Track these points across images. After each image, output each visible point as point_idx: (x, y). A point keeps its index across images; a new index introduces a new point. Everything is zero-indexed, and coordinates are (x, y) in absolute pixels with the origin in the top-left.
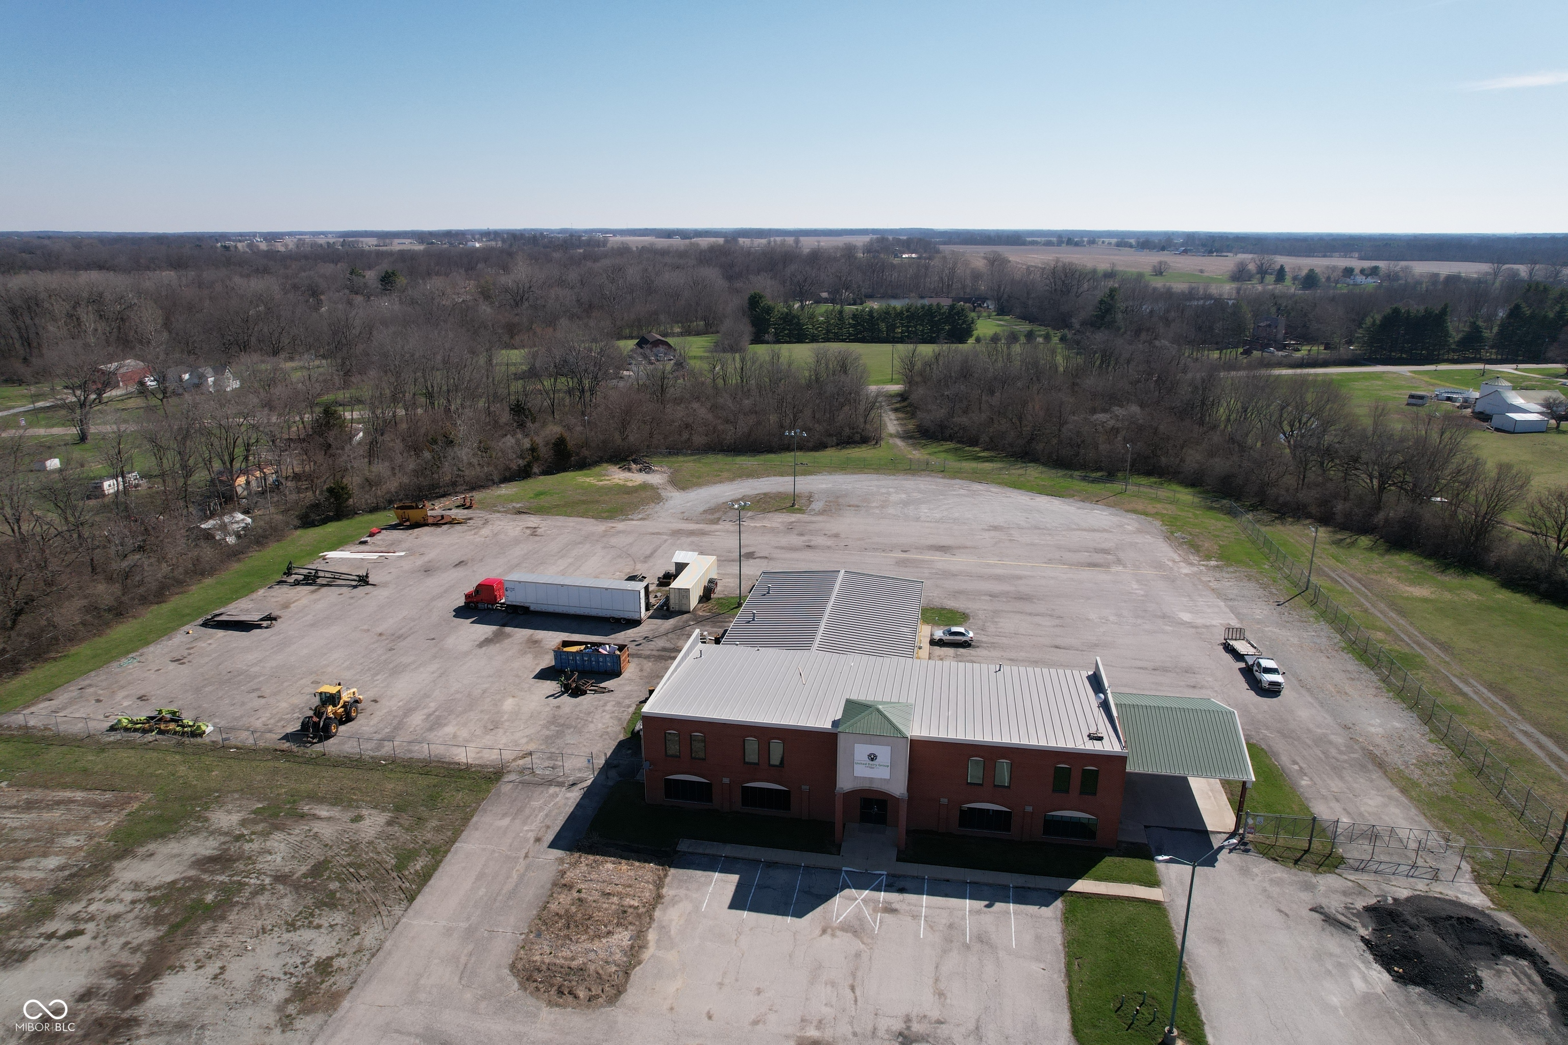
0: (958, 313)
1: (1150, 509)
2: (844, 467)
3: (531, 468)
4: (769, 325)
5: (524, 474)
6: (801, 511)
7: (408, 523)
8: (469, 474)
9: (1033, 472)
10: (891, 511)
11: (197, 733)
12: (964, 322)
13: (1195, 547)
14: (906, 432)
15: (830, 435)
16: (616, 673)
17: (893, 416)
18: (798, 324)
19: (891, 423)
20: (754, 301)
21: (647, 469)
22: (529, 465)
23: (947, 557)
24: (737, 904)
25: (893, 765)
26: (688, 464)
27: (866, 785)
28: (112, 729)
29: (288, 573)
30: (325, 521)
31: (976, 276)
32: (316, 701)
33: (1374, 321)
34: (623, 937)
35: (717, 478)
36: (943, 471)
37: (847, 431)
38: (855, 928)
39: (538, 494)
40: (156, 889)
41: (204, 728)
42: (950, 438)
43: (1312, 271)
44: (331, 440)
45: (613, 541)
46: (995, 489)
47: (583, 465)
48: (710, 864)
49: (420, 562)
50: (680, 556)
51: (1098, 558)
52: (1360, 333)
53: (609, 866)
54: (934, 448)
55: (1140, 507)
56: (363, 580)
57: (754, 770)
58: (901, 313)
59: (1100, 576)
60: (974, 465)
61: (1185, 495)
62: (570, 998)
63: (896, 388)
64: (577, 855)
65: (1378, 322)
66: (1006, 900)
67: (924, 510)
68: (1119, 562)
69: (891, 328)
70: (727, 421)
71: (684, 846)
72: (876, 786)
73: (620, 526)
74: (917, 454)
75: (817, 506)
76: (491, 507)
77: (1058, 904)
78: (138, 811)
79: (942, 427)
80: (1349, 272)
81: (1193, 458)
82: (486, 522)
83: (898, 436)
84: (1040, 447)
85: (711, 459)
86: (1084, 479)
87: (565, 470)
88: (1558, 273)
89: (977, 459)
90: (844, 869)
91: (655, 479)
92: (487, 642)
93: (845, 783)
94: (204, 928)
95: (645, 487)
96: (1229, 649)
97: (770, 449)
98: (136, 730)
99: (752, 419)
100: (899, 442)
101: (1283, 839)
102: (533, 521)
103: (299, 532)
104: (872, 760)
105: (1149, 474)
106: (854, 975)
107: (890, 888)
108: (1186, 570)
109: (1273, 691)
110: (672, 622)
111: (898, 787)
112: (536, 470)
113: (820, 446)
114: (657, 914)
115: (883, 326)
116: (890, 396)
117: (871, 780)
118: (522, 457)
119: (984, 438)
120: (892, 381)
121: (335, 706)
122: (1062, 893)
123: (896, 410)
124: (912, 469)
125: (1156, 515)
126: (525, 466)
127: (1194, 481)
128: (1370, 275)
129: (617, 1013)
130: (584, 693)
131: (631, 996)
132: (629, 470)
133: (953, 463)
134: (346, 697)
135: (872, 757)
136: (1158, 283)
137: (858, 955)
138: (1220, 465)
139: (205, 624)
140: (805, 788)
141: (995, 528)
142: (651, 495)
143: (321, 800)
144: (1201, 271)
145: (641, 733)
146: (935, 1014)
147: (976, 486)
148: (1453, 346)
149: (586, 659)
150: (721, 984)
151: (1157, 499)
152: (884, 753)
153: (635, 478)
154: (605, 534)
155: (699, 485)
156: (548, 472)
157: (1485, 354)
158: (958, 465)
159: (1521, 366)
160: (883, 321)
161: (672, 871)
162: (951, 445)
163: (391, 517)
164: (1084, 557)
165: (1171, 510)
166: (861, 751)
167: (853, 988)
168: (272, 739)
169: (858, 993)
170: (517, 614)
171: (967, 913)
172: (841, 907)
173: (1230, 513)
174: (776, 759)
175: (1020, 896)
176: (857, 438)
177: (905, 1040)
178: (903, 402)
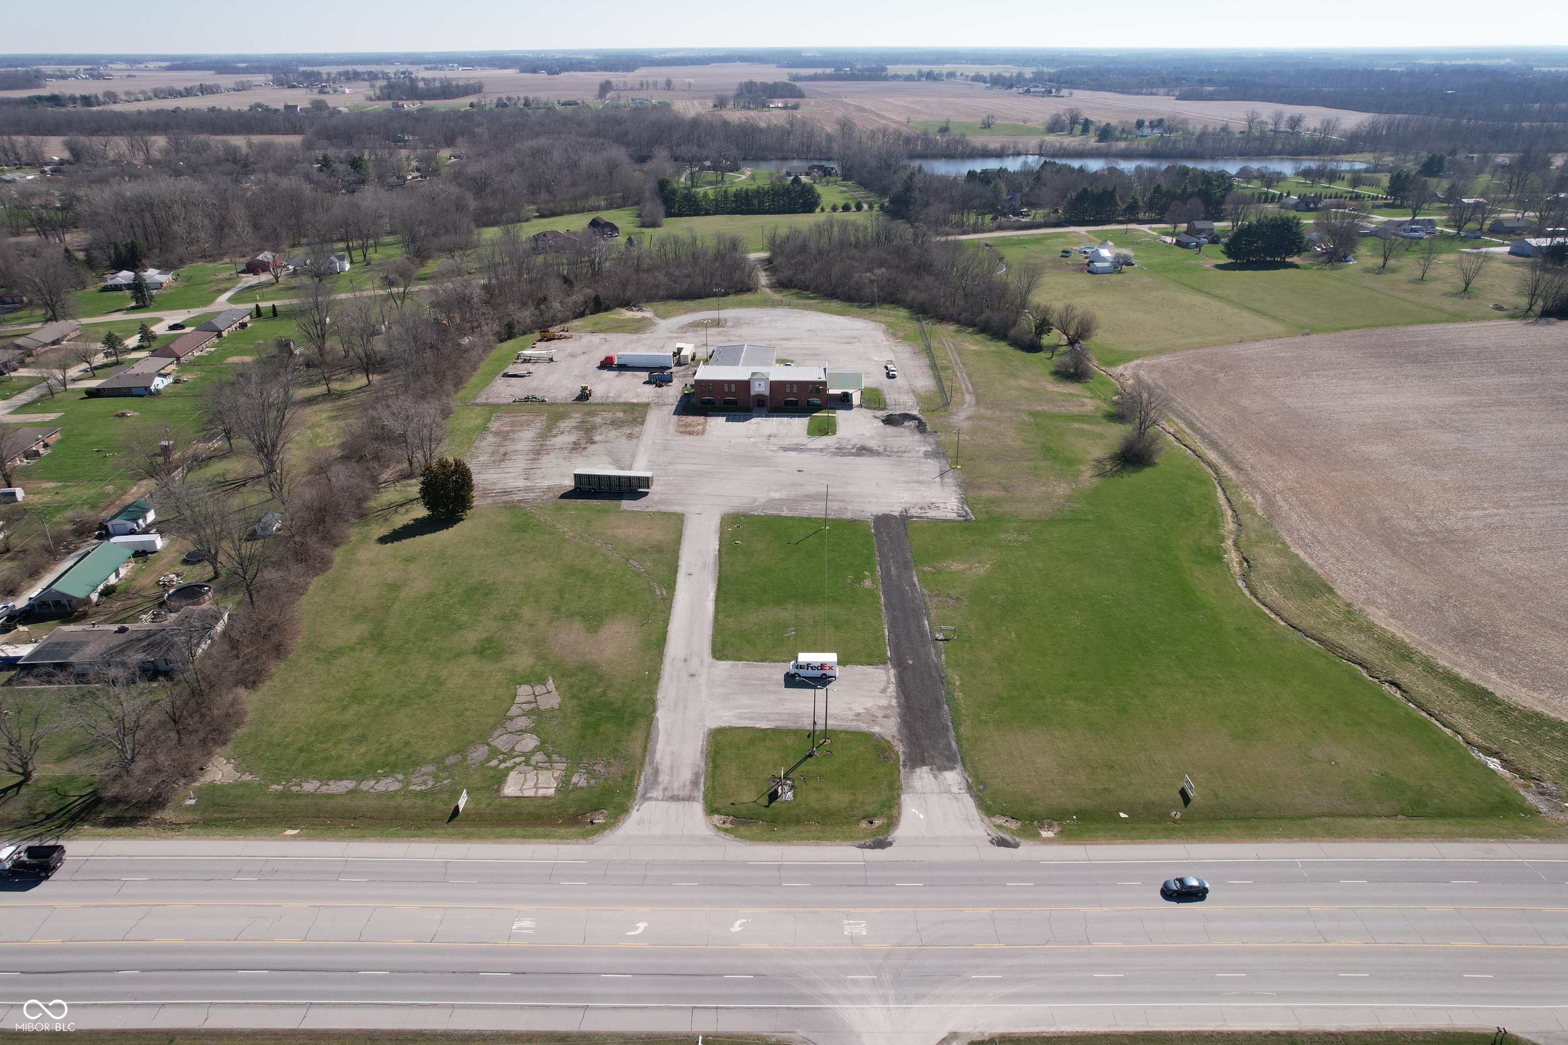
0: (808, 191)
1: (884, 320)
2: (740, 305)
3: (586, 311)
4: (673, 201)
5: (582, 315)
6: (722, 326)
7: (546, 339)
8: (561, 314)
9: (835, 304)
10: (764, 325)
11: (544, 401)
12: (813, 197)
13: (894, 335)
14: (771, 284)
15: (731, 288)
16: (672, 381)
17: (764, 274)
18: (695, 201)
19: (763, 279)
20: (662, 184)
21: (640, 310)
22: (584, 310)
23: (788, 342)
24: (727, 421)
25: (765, 387)
26: (661, 306)
27: (759, 395)
28: (514, 401)
29: (517, 358)
30: (506, 340)
33: (1072, 197)
34: (700, 427)
35: (677, 313)
36: (789, 305)
37: (740, 285)
38: (758, 423)
39: (595, 324)
41: (545, 399)
42: (795, 287)
43: (1108, 124)
45: (644, 342)
46: (813, 313)
47: (608, 309)
48: (718, 416)
49: (566, 353)
50: (679, 345)
51: (851, 340)
53: (691, 418)
54: (786, 293)
55: (879, 319)
56: (551, 360)
57: (728, 394)
58: (768, 192)
59: (849, 347)
60: (805, 301)
61: (903, 312)
62: (692, 435)
63: (765, 255)
64: (681, 416)
65: (1074, 197)
66: (793, 417)
67: (778, 323)
68: (859, 341)
69: (761, 202)
71: (709, 412)
72: (761, 395)
73: (643, 336)
74: (777, 297)
75: (730, 324)
76: (577, 330)
77: (808, 418)
78: (548, 416)
79: (790, 281)
81: (912, 294)
82: (581, 337)
83: (767, 286)
84: (839, 291)
85: (670, 303)
86: (858, 307)
87: (599, 312)
89: (808, 298)
90: (755, 415)
91: (648, 313)
92: (617, 376)
93: (753, 393)
95: (644, 319)
96: (886, 368)
97: (699, 297)
99: (688, 281)
100: (768, 290)
101: (873, 405)
102: (602, 336)
103: (499, 345)
104: (760, 387)
105: (892, 303)
106: (757, 428)
107: (765, 417)
108: (885, 343)
109: (893, 377)
110: (682, 368)
111: (767, 393)
112: (588, 312)
113: (726, 294)
114: (706, 424)
115: (756, 202)
116: (762, 261)
117: (760, 393)
118: (579, 306)
119: (812, 286)
120: (762, 250)
122: (810, 416)
123: (765, 270)
124: (774, 304)
125: (883, 323)
126: (582, 310)
127: (909, 306)
128: (1157, 126)
129: (705, 436)
130: (663, 387)
131: (706, 433)
132: (632, 310)
133: (795, 300)
134: (587, 390)
135: (760, 385)
136: (979, 141)
137: (760, 426)
138: (924, 297)
139: (503, 376)
140: (741, 398)
141: (810, 330)
142: (651, 323)
143: (600, 411)
144: (1025, 122)
146: (777, 433)
147: (805, 312)
148: (1120, 213)
149: (657, 379)
150: (726, 430)
151: (889, 315)
152: (763, 383)
153: (638, 315)
154: (638, 340)
155: (671, 317)
156: (592, 314)
157: (1141, 216)
158: (797, 302)
159: (1154, 226)
160: (755, 198)
161: (709, 419)
162: (795, 291)
163: (538, 336)
164: (846, 340)
165: (893, 320)
166: (757, 383)
167: (757, 430)
168: (570, 400)
169: (759, 431)
170: (623, 368)
171: (785, 420)
172: (754, 420)
173: (919, 320)
174: (733, 390)
175: (799, 417)
176: (745, 288)
177: (770, 436)
178: (769, 265)
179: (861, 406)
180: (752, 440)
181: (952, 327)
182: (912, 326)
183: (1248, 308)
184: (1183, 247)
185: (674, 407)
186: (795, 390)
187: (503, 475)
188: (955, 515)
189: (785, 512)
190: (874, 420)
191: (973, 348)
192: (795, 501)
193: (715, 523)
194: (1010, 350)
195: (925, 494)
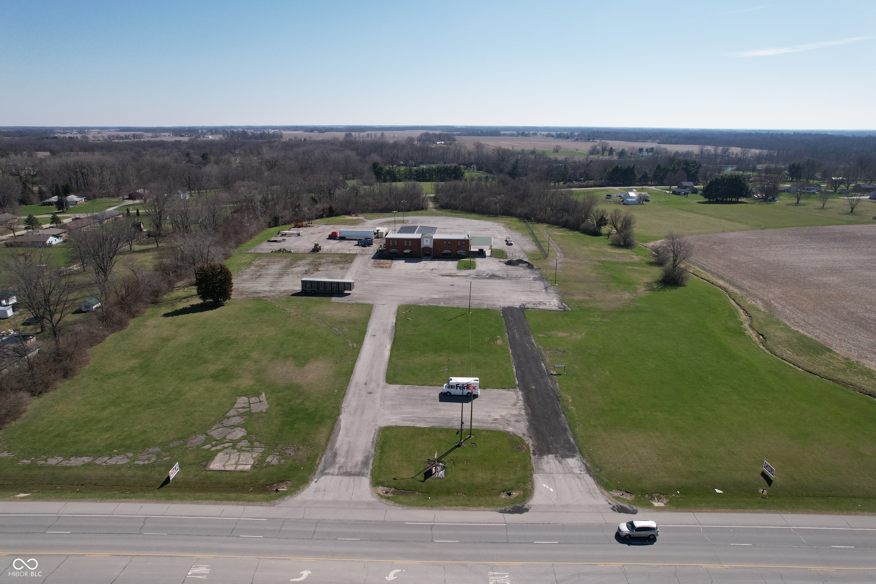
0: (458, 169)
2: (417, 215)
4: (381, 175)
5: (321, 217)
6: (405, 223)
7: (298, 226)
8: (309, 216)
9: (473, 215)
10: (431, 223)
11: (290, 252)
12: (460, 173)
13: (510, 228)
14: (436, 207)
15: (412, 208)
16: (372, 245)
17: (431, 203)
18: (393, 174)
19: (431, 205)
20: (375, 166)
21: (357, 216)
22: (323, 214)
23: (445, 230)
24: (405, 262)
25: (430, 243)
26: (369, 215)
27: (426, 246)
28: (272, 252)
29: (278, 234)
30: (273, 227)
31: (470, 153)
32: (314, 245)
33: (609, 171)
34: (388, 265)
35: (379, 217)
36: (446, 215)
37: (417, 206)
38: (425, 264)
39: (328, 221)
42: (450, 208)
43: (623, 150)
45: (356, 228)
46: (461, 219)
47: (337, 215)
48: (400, 260)
49: (309, 233)
50: (378, 228)
51: (484, 230)
52: (605, 175)
53: (383, 261)
54: (444, 211)
55: (501, 221)
56: (299, 235)
57: (407, 247)
58: (435, 169)
59: (483, 232)
60: (456, 214)
61: (514, 219)
62: (383, 268)
63: (432, 195)
67: (440, 223)
68: (489, 230)
69: (431, 176)
70: (378, 203)
71: (395, 258)
72: (428, 246)
73: (357, 226)
74: (439, 212)
75: (410, 222)
76: (317, 223)
77: (457, 261)
78: (292, 258)
79: (447, 204)
80: (641, 150)
81: (519, 210)
82: (319, 226)
83: (433, 208)
84: (476, 209)
85: (376, 214)
86: (488, 216)
87: (332, 216)
88: (727, 151)
89: (458, 213)
90: (423, 260)
91: (361, 218)
92: (338, 242)
93: (422, 246)
95: (358, 219)
96: (506, 241)
99: (386, 202)
100: (433, 210)
101: (499, 256)
102: (332, 225)
103: (268, 229)
105: (508, 215)
107: (430, 261)
108: (505, 231)
109: (511, 244)
110: (379, 239)
111: (431, 246)
112: (325, 215)
113: (409, 210)
114: (392, 263)
115: (428, 175)
116: (430, 198)
119: (460, 208)
120: (431, 193)
123: (433, 201)
124: (437, 215)
125: (503, 223)
127: (518, 216)
128: (650, 152)
129: (391, 269)
130: (366, 247)
132: (352, 216)
133: (449, 214)
135: (427, 241)
136: (552, 156)
138: (526, 212)
139: (268, 242)
140: (415, 250)
141: (459, 225)
142: (363, 221)
144: (577, 150)
146: (437, 268)
147: (455, 218)
148: (638, 180)
150: (404, 267)
151: (506, 220)
152: (429, 240)
153: (355, 218)
155: (374, 219)
156: (328, 217)
158: (451, 214)
159: (657, 187)
160: (428, 173)
161: (394, 261)
162: (450, 210)
163: (293, 225)
164: (481, 229)
165: (509, 222)
166: (425, 240)
168: (307, 251)
169: (425, 267)
170: (342, 238)
171: (443, 262)
172: (422, 262)
173: (525, 222)
174: (410, 245)
175: (451, 261)
176: (420, 208)
177: (433, 269)
178: (435, 200)
179: (491, 256)
180: (421, 271)
181: (545, 225)
182: (522, 225)
183: (722, 218)
184: (677, 195)
185: (372, 256)
186: (449, 245)
187: (256, 285)
188: (557, 308)
189: (442, 304)
190: (500, 263)
191: (559, 234)
192: (449, 299)
193: (394, 309)
194: (582, 235)
195: (536, 297)
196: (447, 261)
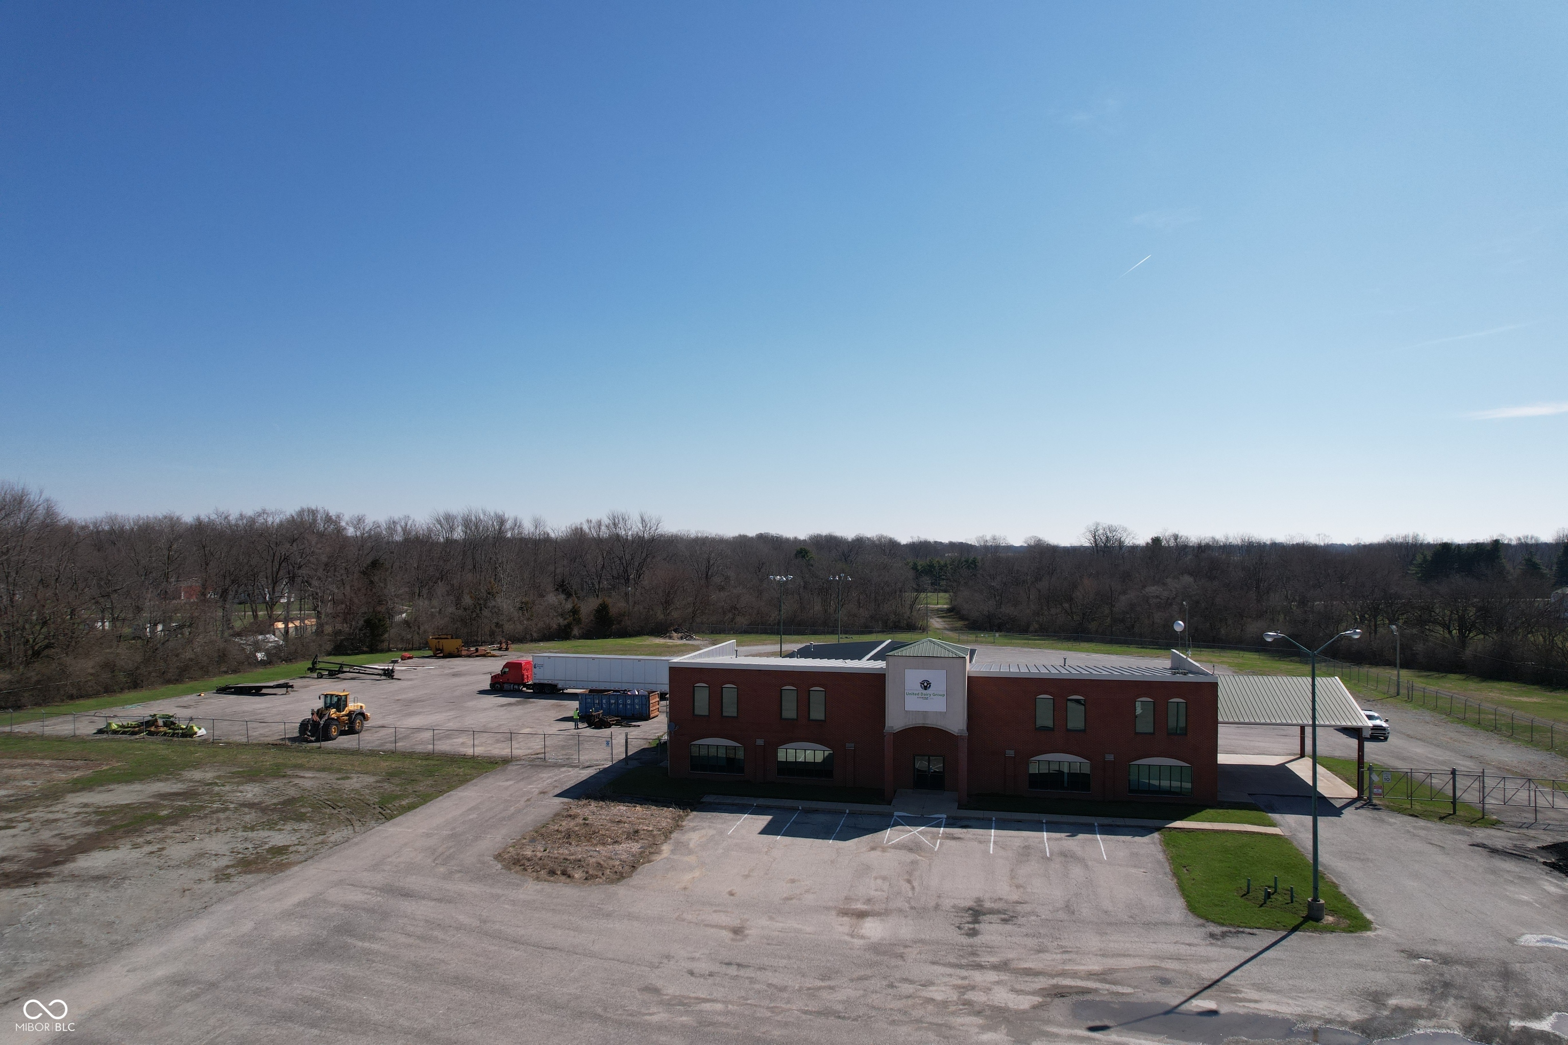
3: (572, 630)
5: (563, 634)
7: (442, 655)
8: (508, 627)
11: (188, 734)
14: (953, 627)
15: (876, 620)
16: (644, 719)
17: (940, 620)
19: (938, 623)
20: (801, 554)
21: (685, 639)
22: (568, 627)
24: (769, 832)
25: (949, 694)
27: (919, 722)
28: (100, 732)
29: (313, 668)
30: (357, 653)
33: (1425, 557)
34: (632, 846)
37: (892, 617)
38: (913, 847)
40: (106, 807)
41: (196, 729)
42: (1000, 630)
44: (376, 579)
47: (624, 633)
48: (739, 809)
49: (448, 672)
52: (1413, 569)
53: (622, 810)
54: (983, 634)
56: (388, 675)
57: (792, 727)
60: (1024, 642)
62: (563, 878)
63: (941, 606)
64: (584, 802)
65: (1429, 558)
66: (1092, 832)
71: (707, 799)
72: (931, 722)
74: (966, 637)
76: (528, 651)
77: (1156, 835)
78: (107, 770)
79: (990, 617)
83: (946, 629)
87: (604, 636)
89: (1028, 638)
90: (896, 814)
92: (509, 705)
93: (895, 721)
94: (150, 828)
98: (124, 733)
100: (947, 632)
101: (1419, 806)
104: (926, 688)
106: (910, 873)
107: (949, 825)
111: (957, 723)
112: (576, 631)
113: (865, 631)
114: (674, 835)
116: (936, 609)
117: (925, 714)
118: (562, 615)
121: (339, 710)
122: (1158, 829)
123: (943, 617)
124: (960, 641)
126: (565, 626)
130: (608, 726)
131: (637, 879)
132: (670, 638)
133: (1003, 640)
134: (352, 706)
135: (926, 685)
137: (913, 862)
139: (217, 693)
140: (850, 746)
143: (310, 769)
145: (668, 744)
146: (1015, 897)
147: (1029, 648)
149: (613, 701)
150: (747, 877)
152: (938, 679)
156: (588, 635)
158: (1009, 642)
161: (695, 813)
162: (1003, 633)
166: (913, 677)
167: (909, 881)
169: (915, 884)
170: (545, 691)
171: (1045, 840)
172: (893, 835)
174: (817, 712)
175: (1108, 830)
176: (903, 625)
177: (976, 913)
178: (951, 614)
186: (1076, 718)
196: (1074, 830)
